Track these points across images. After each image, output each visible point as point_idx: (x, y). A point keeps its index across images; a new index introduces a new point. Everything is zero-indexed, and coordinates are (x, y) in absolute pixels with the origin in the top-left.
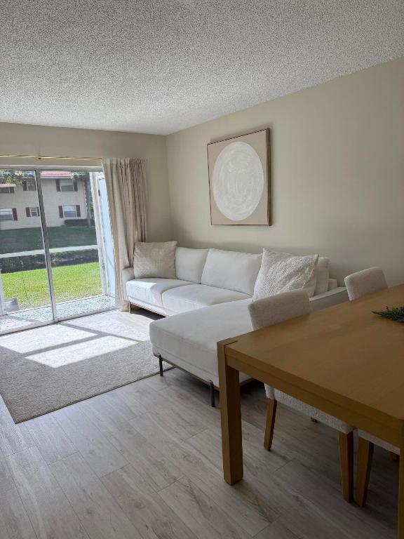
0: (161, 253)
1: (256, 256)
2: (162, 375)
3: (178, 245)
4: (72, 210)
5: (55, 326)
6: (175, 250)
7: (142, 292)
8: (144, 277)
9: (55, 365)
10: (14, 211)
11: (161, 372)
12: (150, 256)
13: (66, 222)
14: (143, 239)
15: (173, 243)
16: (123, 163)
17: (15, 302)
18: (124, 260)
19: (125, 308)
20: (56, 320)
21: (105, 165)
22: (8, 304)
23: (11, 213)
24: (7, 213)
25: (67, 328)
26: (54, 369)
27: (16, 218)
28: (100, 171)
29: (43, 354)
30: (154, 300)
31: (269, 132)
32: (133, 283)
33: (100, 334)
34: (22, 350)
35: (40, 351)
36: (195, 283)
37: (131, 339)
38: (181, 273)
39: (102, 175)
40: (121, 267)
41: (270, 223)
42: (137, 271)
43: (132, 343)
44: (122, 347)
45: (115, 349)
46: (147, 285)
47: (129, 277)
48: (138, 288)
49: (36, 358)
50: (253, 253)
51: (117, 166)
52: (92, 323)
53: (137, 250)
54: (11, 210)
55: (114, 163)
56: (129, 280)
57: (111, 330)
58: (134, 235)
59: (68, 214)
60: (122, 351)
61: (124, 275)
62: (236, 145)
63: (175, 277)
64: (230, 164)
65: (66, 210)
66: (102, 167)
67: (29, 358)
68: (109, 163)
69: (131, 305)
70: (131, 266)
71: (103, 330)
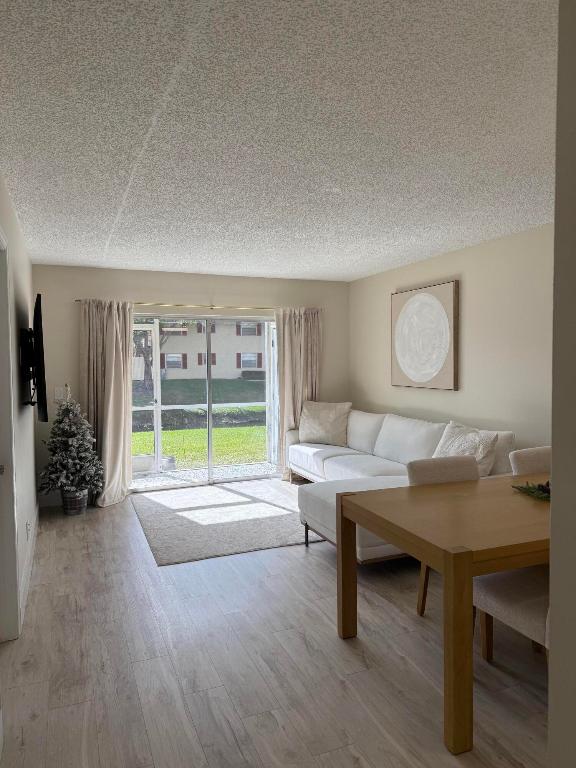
0: (331, 416)
1: (436, 426)
2: (307, 546)
3: (354, 407)
4: (253, 359)
5: (210, 487)
6: (350, 412)
7: (305, 458)
8: (311, 442)
9: (204, 523)
10: (185, 357)
11: (307, 543)
12: (318, 418)
13: (244, 373)
14: (313, 398)
15: (348, 405)
16: (297, 313)
17: (172, 460)
18: (289, 420)
19: (286, 477)
20: (211, 481)
21: (278, 316)
22: (165, 462)
23: (181, 360)
24: (176, 360)
25: (222, 490)
26: (202, 526)
27: (185, 366)
28: (273, 321)
29: (192, 512)
30: (315, 469)
31: (457, 285)
32: (296, 446)
33: (255, 500)
34: (175, 506)
35: (190, 509)
36: (366, 453)
37: (284, 508)
38: (352, 441)
39: (273, 325)
40: (286, 427)
41: (457, 387)
42: (302, 434)
43: (285, 512)
44: (273, 514)
45: (265, 516)
46: (310, 450)
47: (293, 440)
48: (301, 454)
49: (185, 514)
50: (434, 421)
51: (290, 316)
52: (248, 488)
53: (305, 410)
54: (180, 356)
55: (288, 312)
56: (294, 444)
57: (266, 497)
58: (304, 391)
59: (248, 363)
60: (271, 518)
61: (289, 437)
62: (422, 297)
63: (345, 444)
64: (415, 317)
65: (246, 359)
66: (275, 318)
67: (180, 514)
68: (282, 314)
69: (293, 474)
70: (296, 428)
71: (257, 496)
